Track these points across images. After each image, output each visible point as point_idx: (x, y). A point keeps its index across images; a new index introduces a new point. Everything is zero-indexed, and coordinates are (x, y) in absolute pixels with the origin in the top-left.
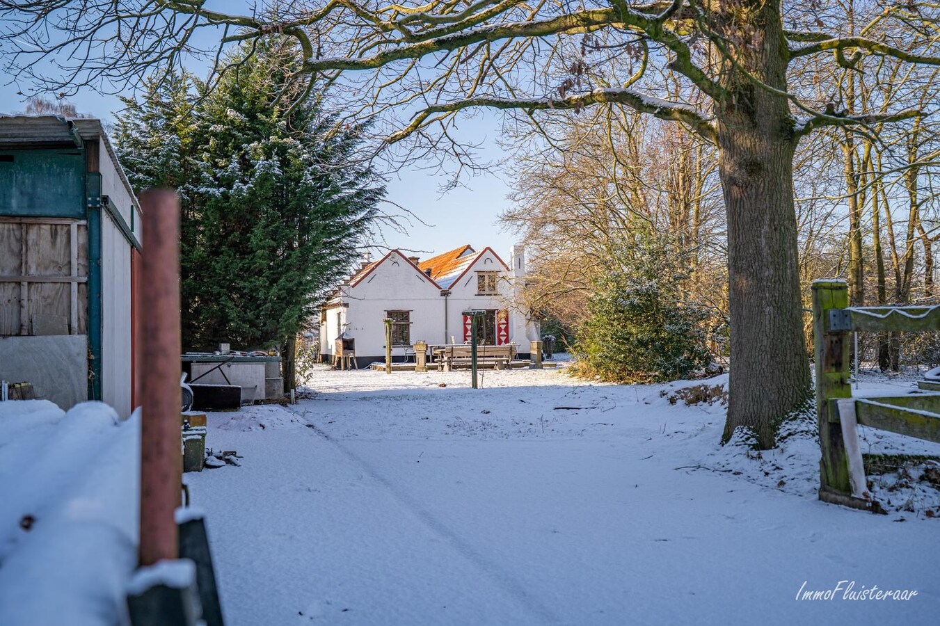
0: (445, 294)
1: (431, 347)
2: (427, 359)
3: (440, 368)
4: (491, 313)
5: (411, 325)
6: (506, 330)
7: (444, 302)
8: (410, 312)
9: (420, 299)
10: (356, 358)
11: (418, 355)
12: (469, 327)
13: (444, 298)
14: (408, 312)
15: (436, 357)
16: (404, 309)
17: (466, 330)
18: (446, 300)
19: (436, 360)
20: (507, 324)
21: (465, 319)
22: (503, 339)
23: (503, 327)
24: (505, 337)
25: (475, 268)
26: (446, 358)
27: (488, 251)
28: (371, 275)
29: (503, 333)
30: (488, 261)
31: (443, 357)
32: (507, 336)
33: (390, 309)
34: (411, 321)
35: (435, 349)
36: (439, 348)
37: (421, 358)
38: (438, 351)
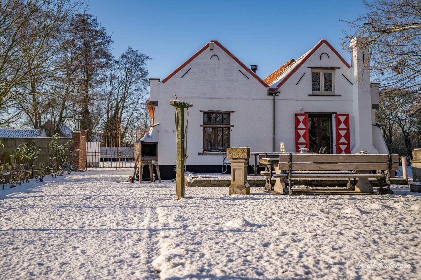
0: (273, 92)
1: (256, 155)
2: (250, 170)
3: (268, 185)
4: (328, 116)
5: (231, 128)
6: (347, 136)
7: (271, 102)
8: (231, 114)
9: (243, 99)
10: (160, 166)
11: (234, 166)
12: (302, 132)
13: (271, 97)
14: (228, 114)
15: (263, 169)
16: (224, 108)
17: (298, 136)
18: (274, 100)
19: (262, 172)
20: (348, 129)
21: (297, 122)
22: (343, 147)
23: (343, 133)
24: (346, 146)
25: (309, 63)
26: (278, 171)
27: (324, 44)
28: (186, 69)
29: (343, 140)
30: (324, 56)
31: (273, 169)
32: (348, 144)
33: (207, 109)
34: (231, 124)
35: (262, 156)
36: (267, 156)
37: (239, 169)
38: (265, 161)
